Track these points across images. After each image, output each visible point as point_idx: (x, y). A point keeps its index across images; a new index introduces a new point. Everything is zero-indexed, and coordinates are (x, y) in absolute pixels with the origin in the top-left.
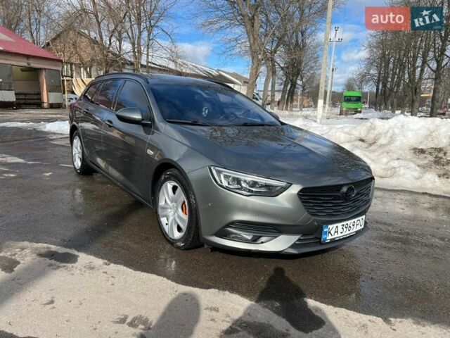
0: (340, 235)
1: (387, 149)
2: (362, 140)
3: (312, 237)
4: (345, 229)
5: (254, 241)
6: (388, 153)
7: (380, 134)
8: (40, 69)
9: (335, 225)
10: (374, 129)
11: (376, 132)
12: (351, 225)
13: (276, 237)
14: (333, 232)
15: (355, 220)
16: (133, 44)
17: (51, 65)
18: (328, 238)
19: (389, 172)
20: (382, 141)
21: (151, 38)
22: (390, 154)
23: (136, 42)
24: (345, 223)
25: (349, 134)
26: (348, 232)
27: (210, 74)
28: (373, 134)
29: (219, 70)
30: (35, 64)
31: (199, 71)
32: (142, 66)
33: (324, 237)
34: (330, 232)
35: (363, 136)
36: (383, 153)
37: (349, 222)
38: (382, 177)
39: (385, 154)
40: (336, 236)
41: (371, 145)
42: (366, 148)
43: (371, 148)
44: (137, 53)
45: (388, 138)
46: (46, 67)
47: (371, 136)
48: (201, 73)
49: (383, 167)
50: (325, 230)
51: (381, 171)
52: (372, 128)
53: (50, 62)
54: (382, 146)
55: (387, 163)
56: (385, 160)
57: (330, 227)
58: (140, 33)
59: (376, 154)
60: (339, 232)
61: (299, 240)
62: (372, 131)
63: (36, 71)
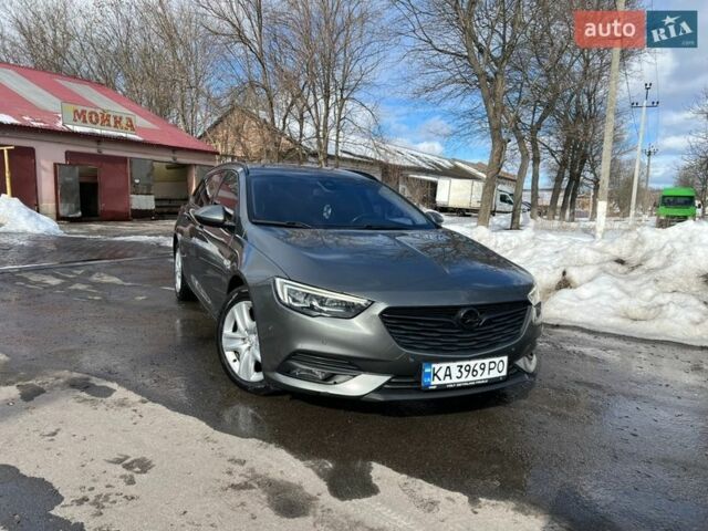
0: (455, 380)
1: (656, 275)
2: (621, 262)
3: (412, 380)
4: (465, 373)
5: (327, 380)
6: (657, 281)
7: (652, 251)
8: (190, 165)
9: (445, 365)
10: (642, 243)
11: (646, 248)
12: (477, 368)
13: (354, 376)
14: (441, 374)
15: (487, 361)
16: (317, 127)
17: (204, 159)
18: (433, 383)
19: (652, 312)
20: (654, 262)
21: (342, 116)
22: (660, 284)
23: (322, 123)
24: (464, 363)
25: (601, 251)
26: (470, 378)
27: (439, 166)
28: (640, 251)
29: (454, 160)
30: (183, 159)
31: (420, 163)
32: (330, 157)
33: (425, 380)
34: (435, 375)
35: (623, 256)
36: (647, 282)
37: (472, 363)
38: (635, 320)
39: (652, 283)
40: (448, 380)
41: (633, 269)
42: (626, 273)
43: (633, 274)
44: (322, 138)
45: (663, 259)
46: (197, 162)
47: (639, 255)
48: (424, 165)
49: (645, 304)
50: (427, 370)
51: (640, 311)
52: (640, 242)
53: (204, 156)
54: (649, 271)
55: (652, 298)
56: (649, 293)
57: (436, 366)
58: (328, 109)
59: (638, 282)
60: (453, 375)
61: (388, 382)
62: (639, 247)
63: (185, 168)
